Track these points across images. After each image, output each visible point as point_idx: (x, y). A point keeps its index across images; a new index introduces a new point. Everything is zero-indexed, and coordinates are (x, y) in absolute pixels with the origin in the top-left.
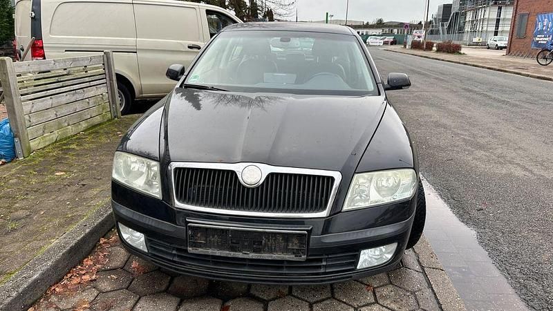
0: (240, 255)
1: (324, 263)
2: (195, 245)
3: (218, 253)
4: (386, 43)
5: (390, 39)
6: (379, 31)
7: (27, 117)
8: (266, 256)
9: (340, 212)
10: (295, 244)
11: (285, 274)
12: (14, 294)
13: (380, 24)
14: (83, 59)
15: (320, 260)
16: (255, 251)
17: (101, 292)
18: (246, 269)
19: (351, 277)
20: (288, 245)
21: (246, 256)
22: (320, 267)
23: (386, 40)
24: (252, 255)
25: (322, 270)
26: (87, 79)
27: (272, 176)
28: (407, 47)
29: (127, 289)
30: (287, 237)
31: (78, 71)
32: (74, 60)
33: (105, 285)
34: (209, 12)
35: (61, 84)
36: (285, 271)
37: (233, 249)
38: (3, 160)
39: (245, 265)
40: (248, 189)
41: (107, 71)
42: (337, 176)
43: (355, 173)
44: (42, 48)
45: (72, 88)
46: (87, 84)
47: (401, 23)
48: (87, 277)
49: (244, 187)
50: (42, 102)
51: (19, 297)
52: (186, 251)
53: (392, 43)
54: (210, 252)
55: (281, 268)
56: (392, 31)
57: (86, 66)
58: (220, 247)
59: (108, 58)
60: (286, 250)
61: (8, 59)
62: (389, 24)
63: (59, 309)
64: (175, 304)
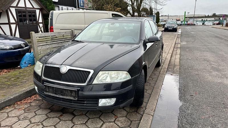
0: (57, 96)
1: (86, 102)
2: (46, 91)
3: (52, 95)
4: (214, 24)
5: (217, 22)
6: (213, 19)
7: (39, 51)
8: (65, 97)
9: (91, 84)
10: (74, 94)
11: (73, 105)
12: (3, 101)
13: (214, 15)
14: (62, 32)
15: (84, 101)
16: (62, 95)
17: (31, 106)
18: (61, 102)
19: (96, 109)
20: (72, 94)
21: (59, 97)
22: (84, 103)
23: (215, 23)
24: (61, 97)
25: (85, 105)
26: (64, 39)
27: (70, 70)
28: (224, 26)
29: (39, 106)
30: (71, 91)
31: (60, 37)
32: (59, 33)
33: (33, 104)
34: (113, 14)
35: (53, 41)
36: (73, 104)
37: (56, 94)
38: (30, 65)
39: (61, 100)
40: (62, 74)
41: (72, 37)
42: (92, 72)
43: (100, 71)
44: (53, 29)
45: (57, 42)
46: (64, 41)
47: (225, 15)
48: (30, 101)
49: (61, 73)
50: (45, 46)
51: (4, 102)
52: (44, 93)
53: (218, 24)
54: (50, 94)
55: (72, 102)
56: (219, 18)
57: (63, 35)
58: (53, 93)
59: (72, 32)
60: (71, 96)
61: (33, 33)
62: (218, 15)
63: (15, 108)
64: (48, 112)
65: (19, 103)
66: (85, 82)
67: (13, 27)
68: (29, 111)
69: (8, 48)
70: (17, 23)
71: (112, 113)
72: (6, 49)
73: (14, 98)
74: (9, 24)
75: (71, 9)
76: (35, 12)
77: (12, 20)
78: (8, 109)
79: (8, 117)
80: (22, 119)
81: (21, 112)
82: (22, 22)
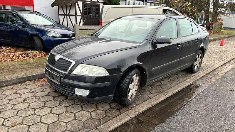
1: (66, 88)
8: (54, 81)
9: (71, 74)
10: (58, 79)
16: (52, 78)
17: (46, 84)
24: (52, 80)
25: (66, 90)
27: (61, 59)
37: (49, 76)
42: (74, 63)
43: (81, 63)
54: (47, 76)
60: (57, 81)
63: (34, 83)
64: (52, 91)
65: (39, 80)
66: (66, 71)
67: (79, 18)
68: (41, 88)
69: (58, 36)
70: (82, 16)
71: (96, 105)
72: (56, 37)
73: (36, 76)
74: (76, 15)
75: (138, 3)
76: (99, 6)
77: (78, 13)
78: (30, 82)
79: (25, 88)
80: (31, 92)
81: (35, 86)
82: (87, 14)
